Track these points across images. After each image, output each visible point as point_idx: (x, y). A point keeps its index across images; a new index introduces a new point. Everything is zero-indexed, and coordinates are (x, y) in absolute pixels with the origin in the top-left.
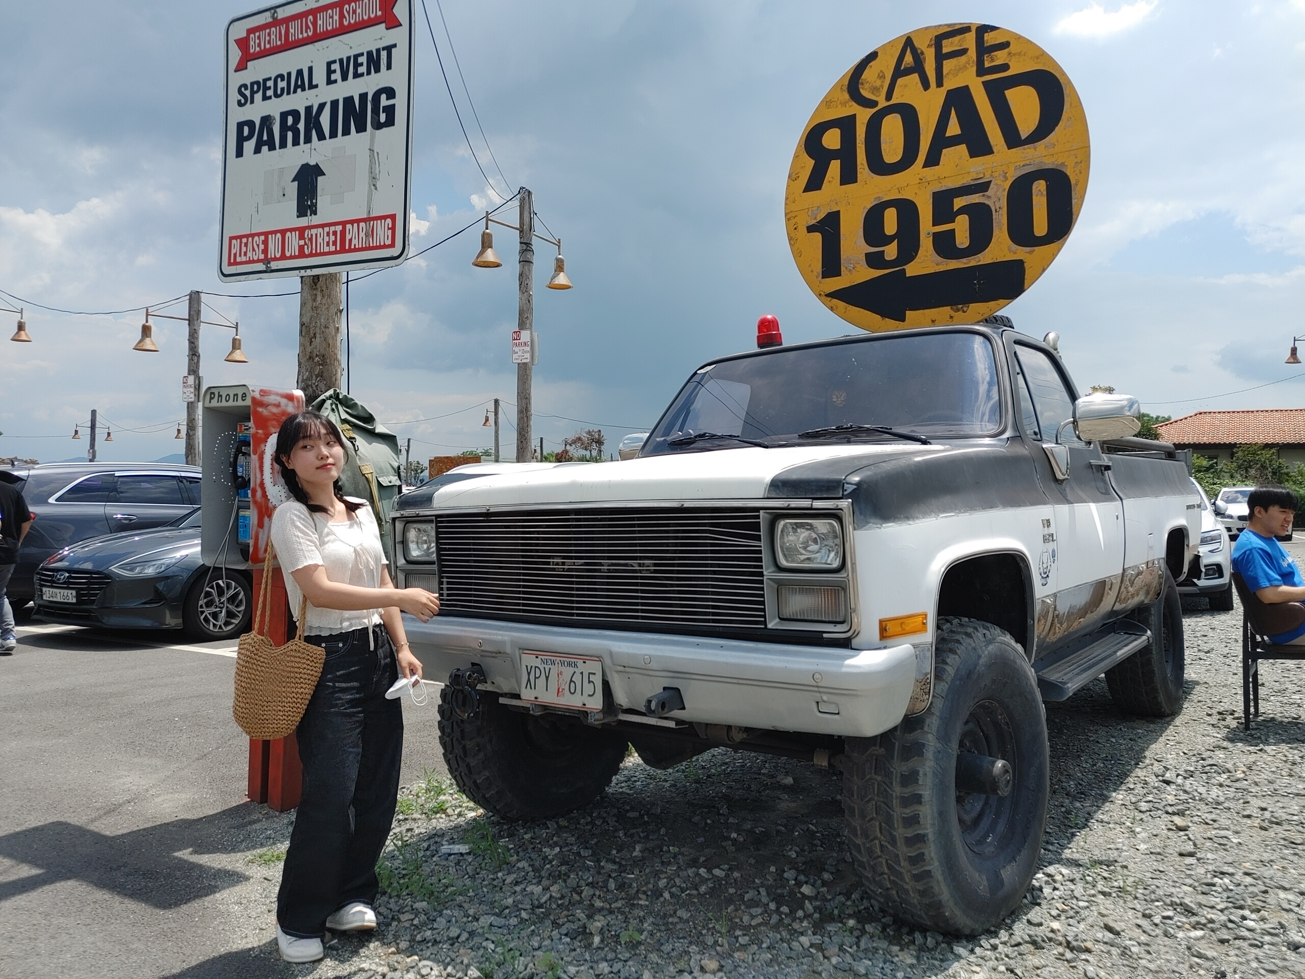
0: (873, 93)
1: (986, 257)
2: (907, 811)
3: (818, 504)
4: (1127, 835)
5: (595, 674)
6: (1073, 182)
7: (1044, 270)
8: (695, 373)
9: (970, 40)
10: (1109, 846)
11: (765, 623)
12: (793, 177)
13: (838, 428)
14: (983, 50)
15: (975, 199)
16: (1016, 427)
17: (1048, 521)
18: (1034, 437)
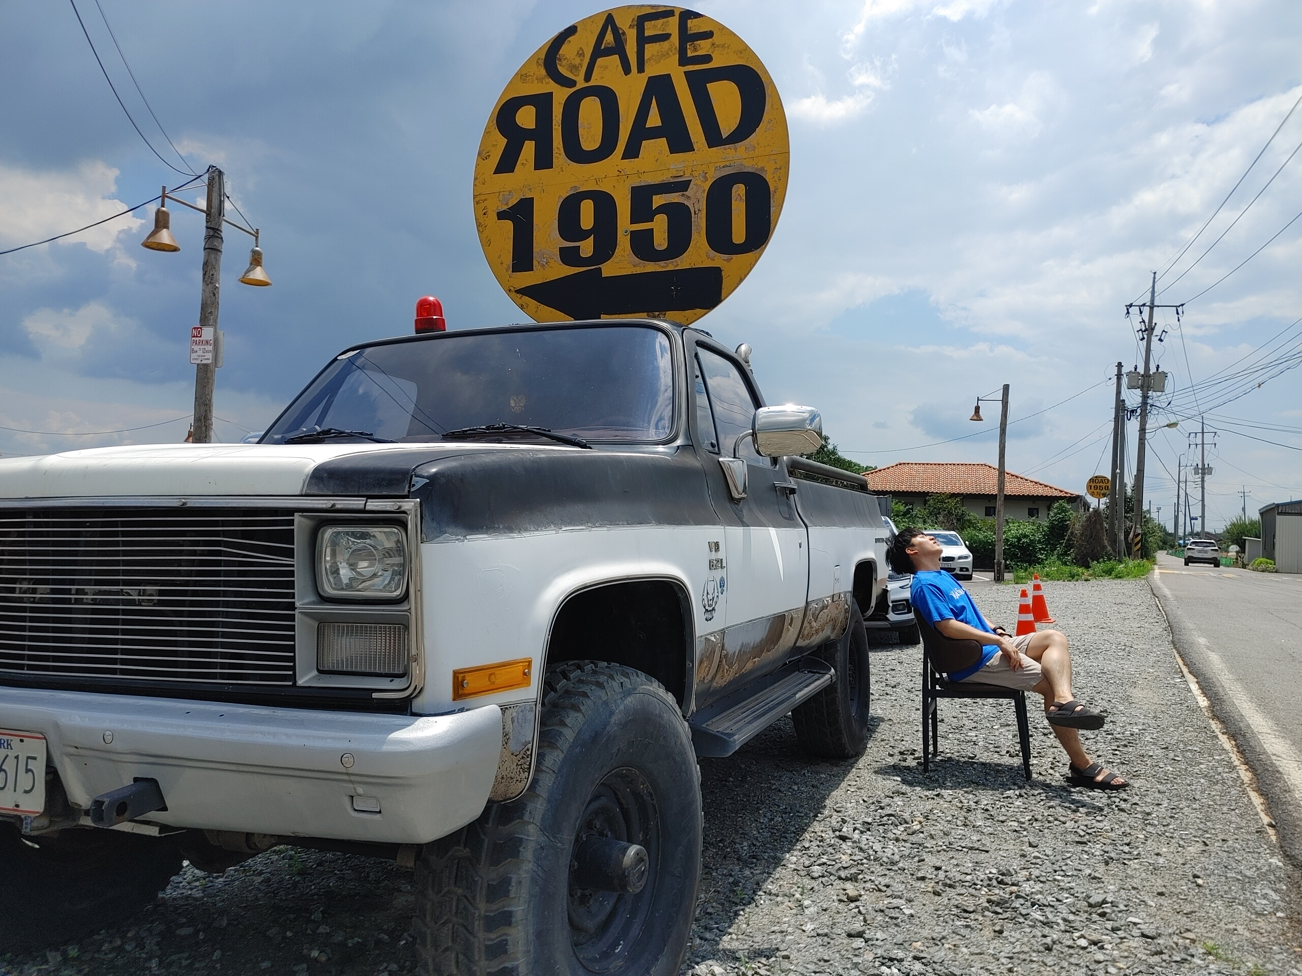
0: (571, 71)
1: (684, 262)
2: (492, 936)
3: (373, 505)
4: (794, 911)
5: (35, 758)
6: (772, 189)
7: (741, 280)
8: (335, 359)
9: (672, 26)
10: (773, 929)
11: (293, 678)
12: (483, 155)
13: (488, 428)
14: (686, 38)
15: (674, 198)
16: (688, 435)
17: (717, 544)
18: (711, 449)
